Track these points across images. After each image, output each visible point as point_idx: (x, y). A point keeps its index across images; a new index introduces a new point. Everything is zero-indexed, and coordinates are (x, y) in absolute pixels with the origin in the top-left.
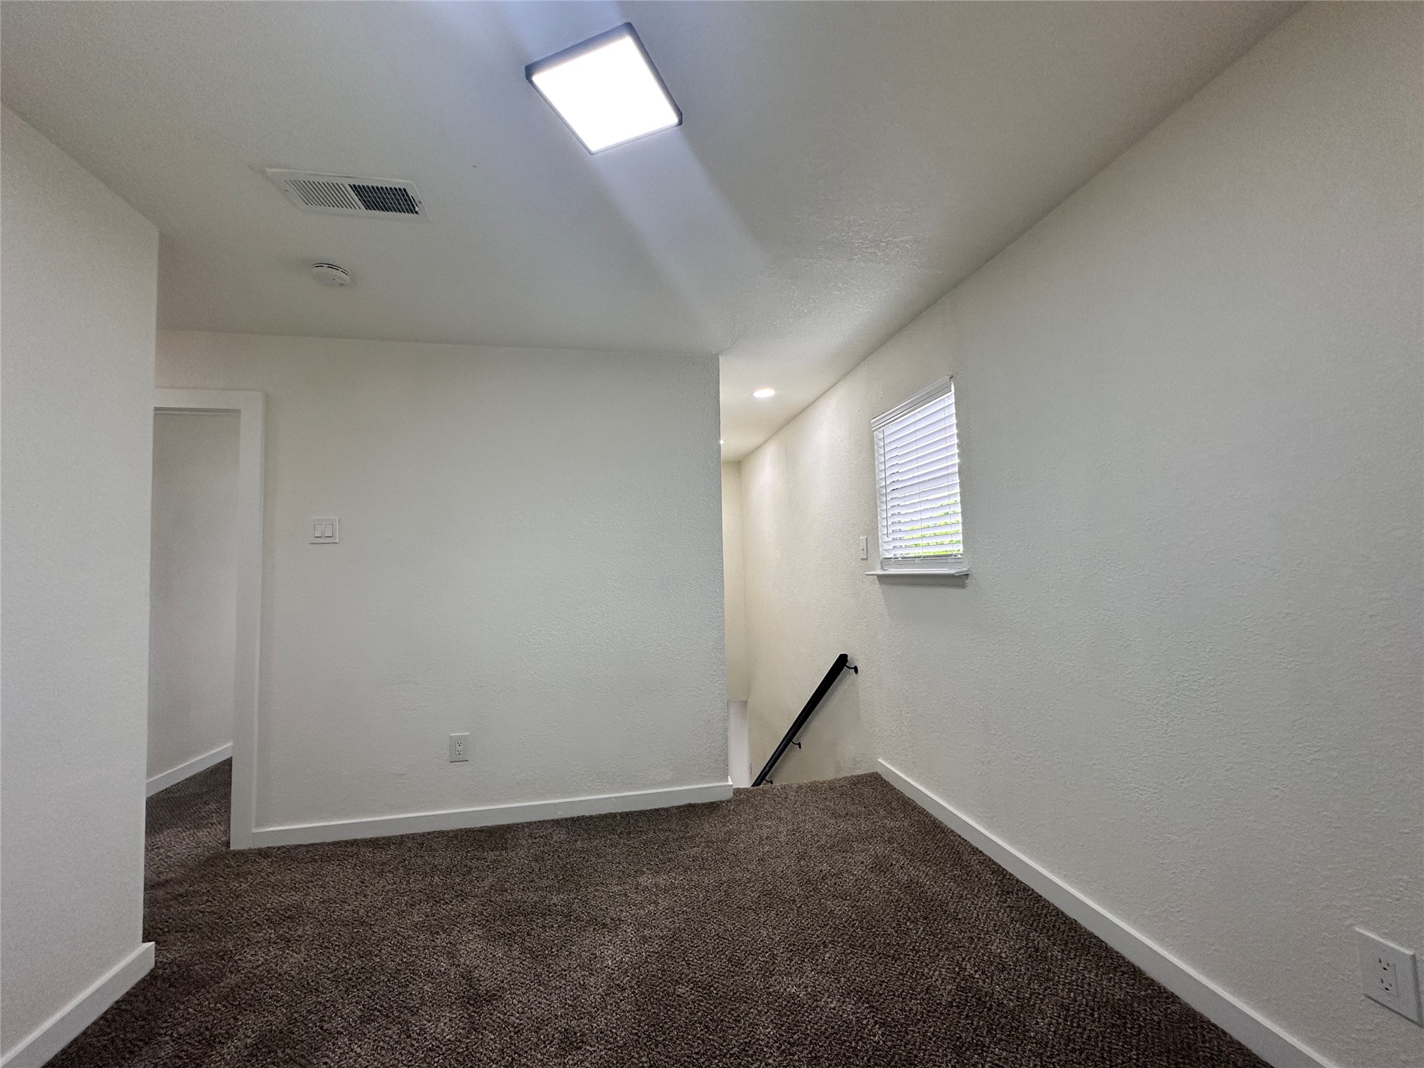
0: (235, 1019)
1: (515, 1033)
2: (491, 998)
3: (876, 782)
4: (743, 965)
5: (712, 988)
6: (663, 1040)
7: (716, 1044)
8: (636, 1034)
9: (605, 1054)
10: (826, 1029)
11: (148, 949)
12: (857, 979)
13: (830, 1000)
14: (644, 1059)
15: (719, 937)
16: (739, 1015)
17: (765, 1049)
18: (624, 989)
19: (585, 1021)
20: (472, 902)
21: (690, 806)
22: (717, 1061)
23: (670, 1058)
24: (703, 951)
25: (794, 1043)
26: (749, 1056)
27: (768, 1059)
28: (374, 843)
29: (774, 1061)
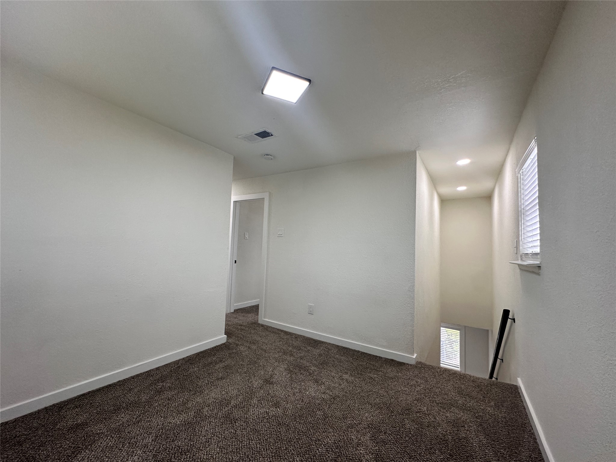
0: (228, 359)
1: (267, 395)
2: (272, 383)
3: (515, 390)
4: (346, 419)
5: (327, 419)
6: (298, 421)
7: (310, 433)
8: (293, 415)
9: (280, 414)
10: (350, 456)
11: (225, 337)
12: (384, 452)
13: (363, 450)
14: (288, 422)
15: (349, 406)
16: (326, 431)
17: (322, 445)
18: (303, 402)
19: (285, 403)
20: (292, 358)
21: (392, 360)
22: (305, 437)
23: (294, 427)
24: (338, 407)
25: (333, 451)
26: (315, 443)
27: (320, 448)
28: (286, 333)
29: (321, 450)
